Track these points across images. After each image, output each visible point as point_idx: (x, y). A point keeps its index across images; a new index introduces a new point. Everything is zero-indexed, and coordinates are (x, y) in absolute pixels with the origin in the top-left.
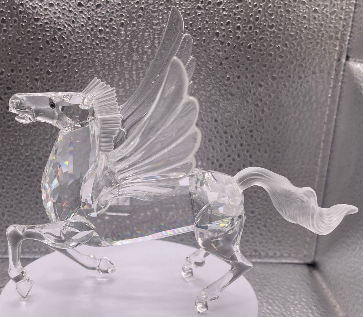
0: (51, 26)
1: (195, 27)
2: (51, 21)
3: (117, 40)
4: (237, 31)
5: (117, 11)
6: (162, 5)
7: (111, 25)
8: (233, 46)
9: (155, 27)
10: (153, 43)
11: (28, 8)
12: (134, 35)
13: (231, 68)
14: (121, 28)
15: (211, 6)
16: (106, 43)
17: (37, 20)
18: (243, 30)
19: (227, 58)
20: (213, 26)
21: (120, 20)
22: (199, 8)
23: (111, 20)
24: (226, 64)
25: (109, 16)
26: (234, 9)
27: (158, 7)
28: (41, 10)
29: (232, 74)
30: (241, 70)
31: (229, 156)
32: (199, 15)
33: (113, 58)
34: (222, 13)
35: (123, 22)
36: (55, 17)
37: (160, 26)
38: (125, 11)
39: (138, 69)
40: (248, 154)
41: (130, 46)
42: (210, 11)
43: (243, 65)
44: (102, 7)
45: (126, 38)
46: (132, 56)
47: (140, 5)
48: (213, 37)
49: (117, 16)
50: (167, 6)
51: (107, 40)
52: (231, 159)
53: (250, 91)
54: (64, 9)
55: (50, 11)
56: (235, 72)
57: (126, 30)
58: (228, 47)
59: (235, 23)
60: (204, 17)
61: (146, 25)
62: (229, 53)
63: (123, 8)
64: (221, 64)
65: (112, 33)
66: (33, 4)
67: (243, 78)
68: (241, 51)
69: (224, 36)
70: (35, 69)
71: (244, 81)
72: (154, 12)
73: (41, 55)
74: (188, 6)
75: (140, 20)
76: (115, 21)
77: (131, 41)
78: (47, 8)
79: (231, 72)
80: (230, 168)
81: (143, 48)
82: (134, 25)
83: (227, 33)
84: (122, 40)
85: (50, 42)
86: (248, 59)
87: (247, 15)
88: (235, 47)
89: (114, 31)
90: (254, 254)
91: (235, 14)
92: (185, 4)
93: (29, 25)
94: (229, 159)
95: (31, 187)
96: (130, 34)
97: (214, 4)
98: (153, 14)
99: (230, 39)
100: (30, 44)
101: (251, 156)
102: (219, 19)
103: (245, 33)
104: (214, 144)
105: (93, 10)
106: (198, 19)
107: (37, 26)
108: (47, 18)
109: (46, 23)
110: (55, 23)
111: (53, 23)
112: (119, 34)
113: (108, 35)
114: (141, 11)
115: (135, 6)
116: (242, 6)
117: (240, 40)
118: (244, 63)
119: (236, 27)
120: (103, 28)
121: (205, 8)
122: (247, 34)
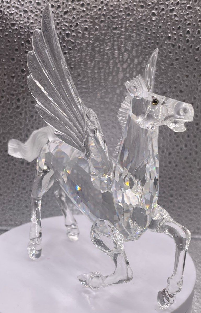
0: (25, 30)
1: (150, 32)
2: (25, 26)
3: (82, 42)
4: (187, 35)
5: (82, 17)
6: (121, 11)
7: (76, 30)
8: (183, 49)
9: (114, 31)
10: (113, 45)
11: (6, 15)
12: (97, 39)
13: (180, 68)
14: (85, 32)
15: (164, 12)
16: (73, 45)
17: (14, 25)
18: (192, 34)
19: (177, 60)
20: (166, 30)
21: (85, 25)
22: (154, 14)
23: (77, 25)
24: (176, 64)
25: (75, 21)
26: (185, 15)
27: (118, 13)
28: (17, 16)
29: (181, 73)
30: (189, 70)
31: (177, 146)
32: (154, 21)
33: (78, 58)
34: (174, 19)
35: (87, 27)
36: (28, 22)
37: (119, 30)
38: (89, 17)
39: (99, 69)
40: (194, 145)
41: (93, 48)
42: (163, 16)
43: (192, 65)
44: (68, 14)
45: (89, 41)
46: (95, 57)
47: (102, 12)
48: (166, 40)
49: (82, 21)
50: (125, 12)
51: (73, 43)
52: (179, 148)
53: (197, 89)
54: (36, 15)
55: (25, 17)
56: (185, 72)
57: (89, 34)
58: (178, 49)
59: (185, 28)
60: (158, 23)
61: (107, 30)
62: (179, 55)
63: (88, 14)
64: (172, 64)
65: (78, 36)
66: (10, 11)
67: (191, 78)
68: (190, 53)
69: (175, 39)
70: (11, 68)
71: (192, 80)
72: (114, 18)
73: (16, 56)
74: (144, 12)
75: (102, 25)
76: (80, 27)
77: (93, 44)
78: (22, 14)
79: (181, 72)
80: (178, 156)
81: (104, 50)
82: (96, 29)
83: (178, 37)
84: (86, 43)
85: (24, 44)
86: (196, 60)
87: (196, 20)
88: (185, 49)
89: (79, 35)
90: (196, 231)
91: (186, 20)
92: (142, 11)
93: (7, 29)
94: (177, 148)
95: (8, 169)
96: (93, 37)
97: (167, 11)
98: (113, 20)
99: (180, 42)
100: (7, 46)
101: (196, 146)
102: (172, 24)
103: (194, 37)
104: (164, 135)
105: (61, 16)
106: (153, 24)
107: (13, 30)
108: (22, 24)
109: (21, 28)
110: (28, 28)
111: (27, 28)
112: (84, 37)
113: (74, 38)
114: (103, 17)
115: (97, 13)
116: (191, 12)
117: (189, 43)
118: (193, 64)
119: (186, 31)
120: (69, 32)
121: (159, 15)
122: (195, 38)
